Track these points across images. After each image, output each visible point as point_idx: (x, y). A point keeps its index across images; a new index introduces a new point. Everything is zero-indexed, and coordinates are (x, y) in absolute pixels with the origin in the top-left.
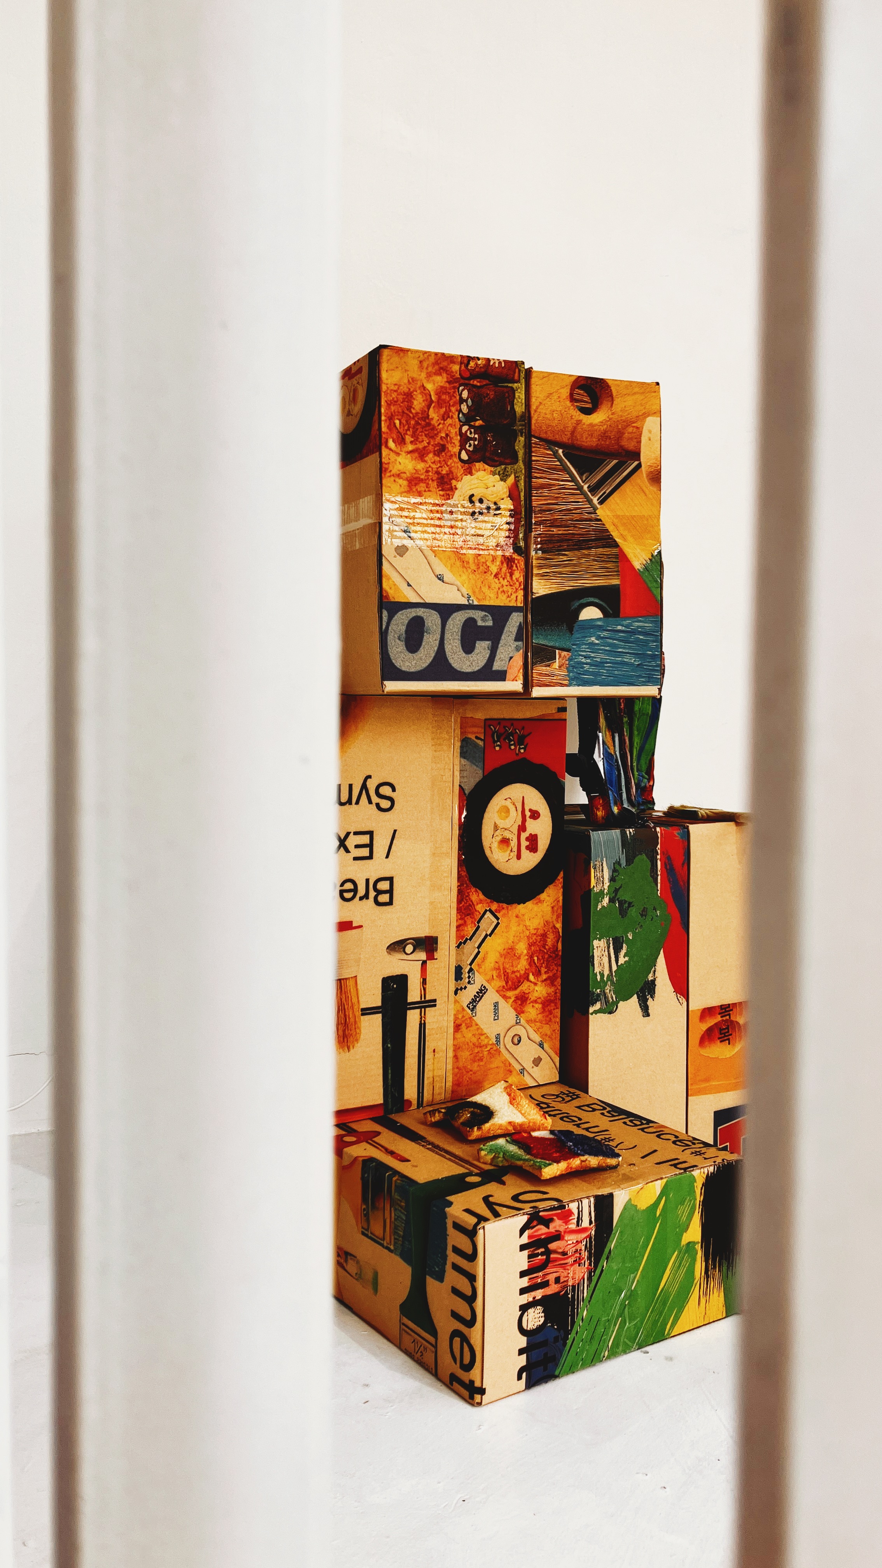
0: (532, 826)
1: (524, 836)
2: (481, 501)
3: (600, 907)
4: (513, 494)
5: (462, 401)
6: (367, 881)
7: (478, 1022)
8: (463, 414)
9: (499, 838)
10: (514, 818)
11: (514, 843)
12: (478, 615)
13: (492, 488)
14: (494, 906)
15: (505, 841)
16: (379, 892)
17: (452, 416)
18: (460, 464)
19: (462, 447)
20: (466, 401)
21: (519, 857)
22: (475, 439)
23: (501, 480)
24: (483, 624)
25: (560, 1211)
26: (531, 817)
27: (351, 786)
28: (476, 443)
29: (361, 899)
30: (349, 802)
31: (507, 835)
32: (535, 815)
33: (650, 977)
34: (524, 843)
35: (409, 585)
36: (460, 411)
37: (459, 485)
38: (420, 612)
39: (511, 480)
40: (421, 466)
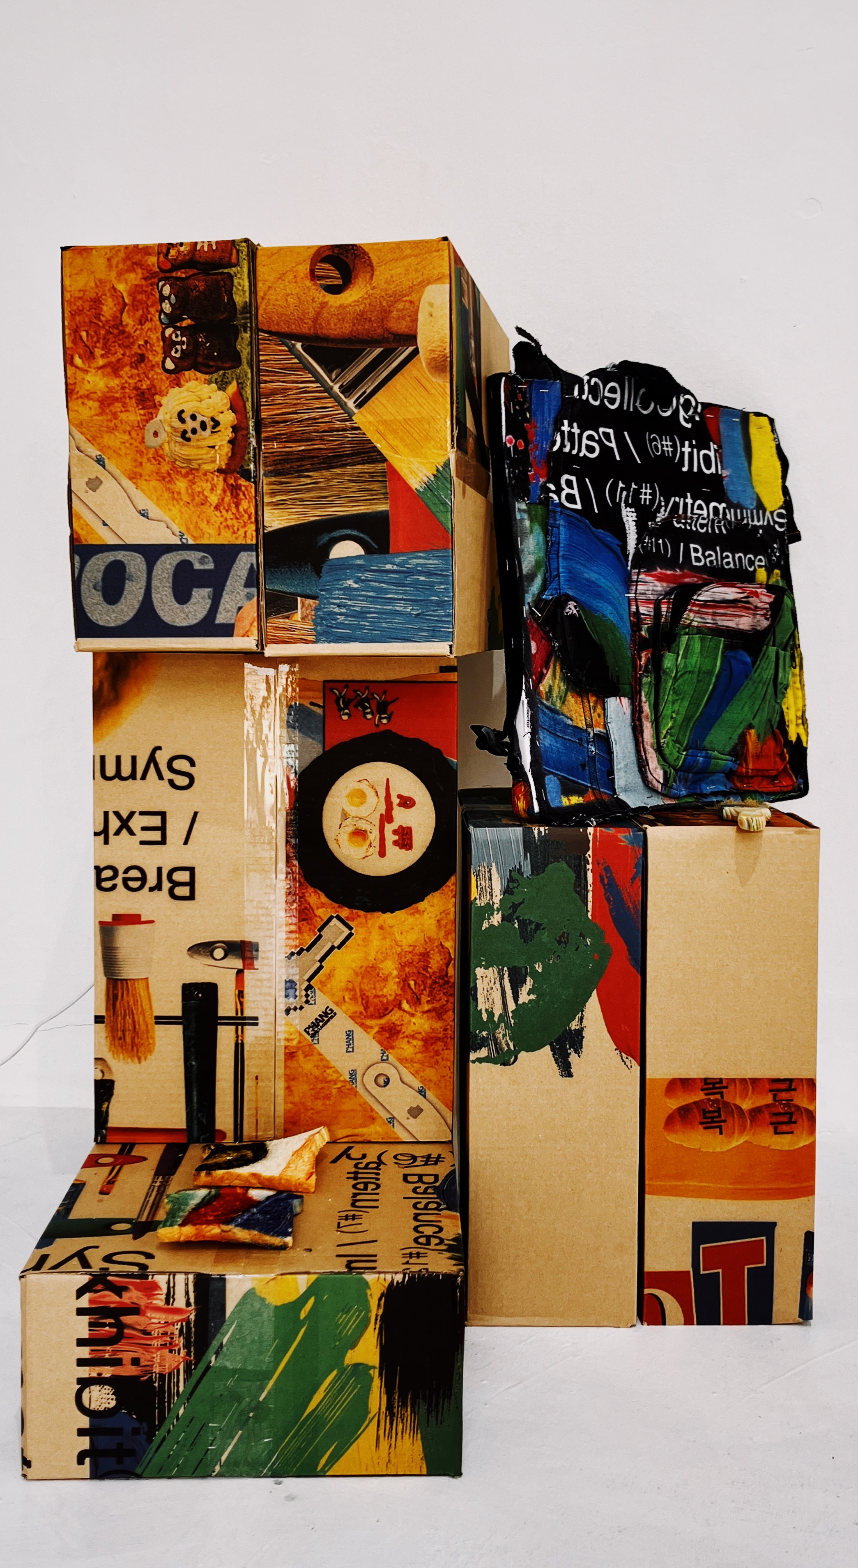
0: (401, 817)
1: (389, 828)
2: (193, 417)
3: (485, 925)
4: (236, 406)
5: (162, 298)
6: (160, 870)
7: (322, 1051)
8: (165, 314)
9: (351, 829)
10: (374, 806)
11: (374, 836)
12: (194, 557)
13: (207, 401)
14: (345, 913)
15: (359, 834)
16: (176, 884)
17: (151, 319)
18: (164, 376)
19: (167, 354)
20: (168, 298)
21: (382, 853)
22: (182, 343)
23: (220, 389)
24: (202, 567)
25: (138, 1281)
26: (399, 805)
27: (134, 759)
28: (184, 347)
29: (151, 889)
30: (133, 776)
31: (363, 825)
32: (407, 802)
33: (574, 1025)
34: (390, 837)
35: (105, 524)
36: (161, 311)
37: (164, 400)
38: (120, 556)
39: (232, 388)
40: (115, 382)
